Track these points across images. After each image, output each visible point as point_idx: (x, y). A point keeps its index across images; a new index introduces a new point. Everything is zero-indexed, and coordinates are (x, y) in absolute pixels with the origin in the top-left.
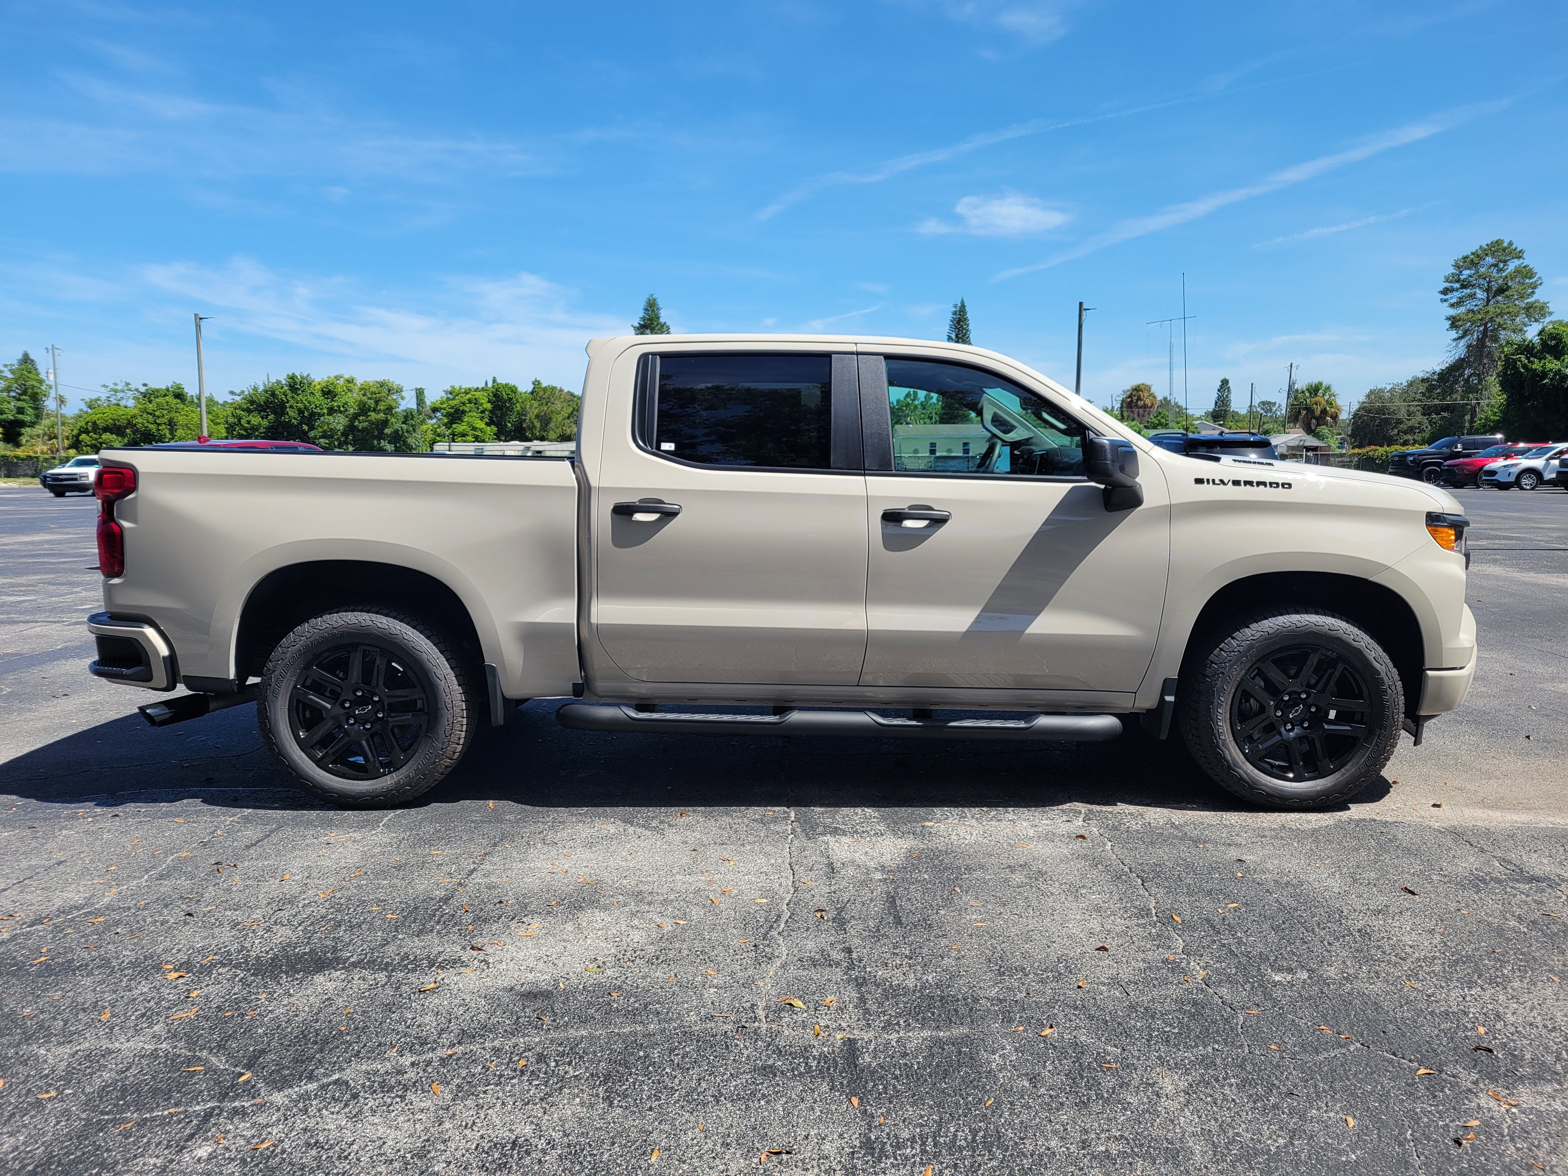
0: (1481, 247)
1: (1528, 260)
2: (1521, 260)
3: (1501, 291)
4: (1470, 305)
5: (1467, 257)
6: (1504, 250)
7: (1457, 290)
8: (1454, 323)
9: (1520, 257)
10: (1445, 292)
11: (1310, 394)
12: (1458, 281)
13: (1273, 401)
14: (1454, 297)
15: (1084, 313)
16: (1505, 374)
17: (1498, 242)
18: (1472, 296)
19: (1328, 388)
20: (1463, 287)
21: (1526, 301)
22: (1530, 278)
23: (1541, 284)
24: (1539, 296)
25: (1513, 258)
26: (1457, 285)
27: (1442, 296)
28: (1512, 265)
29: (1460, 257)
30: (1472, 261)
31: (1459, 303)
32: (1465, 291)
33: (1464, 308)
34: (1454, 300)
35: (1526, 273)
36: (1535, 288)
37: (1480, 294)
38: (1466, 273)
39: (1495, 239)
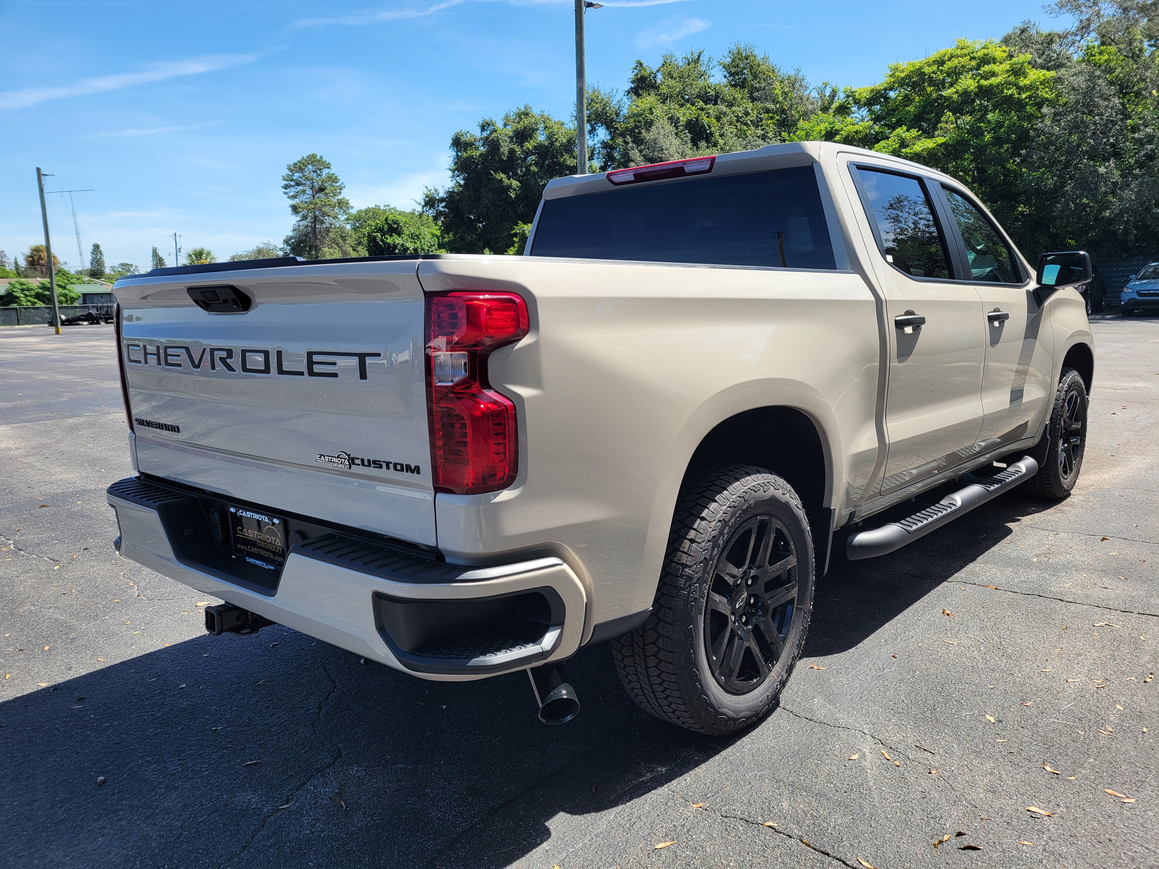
0: (303, 157)
1: (334, 170)
2: (330, 170)
3: (322, 190)
4: (304, 198)
5: (296, 164)
6: (319, 161)
7: (293, 186)
8: (295, 209)
9: (328, 168)
10: (286, 187)
11: (196, 257)
12: (292, 180)
13: (130, 263)
14: (292, 191)
15: (43, 177)
16: (369, 245)
17: (314, 156)
18: (304, 192)
19: (208, 254)
20: (298, 184)
21: (337, 198)
22: (337, 183)
23: (344, 187)
24: (345, 194)
25: (325, 168)
26: (292, 183)
27: (285, 190)
28: (325, 171)
29: (292, 164)
30: (299, 167)
31: (294, 197)
32: (297, 187)
33: (298, 200)
34: (292, 194)
35: (333, 179)
36: (341, 189)
37: (309, 192)
38: (297, 174)
39: (311, 153)
